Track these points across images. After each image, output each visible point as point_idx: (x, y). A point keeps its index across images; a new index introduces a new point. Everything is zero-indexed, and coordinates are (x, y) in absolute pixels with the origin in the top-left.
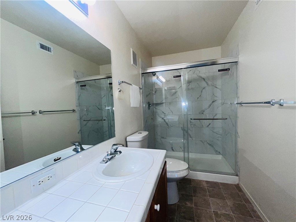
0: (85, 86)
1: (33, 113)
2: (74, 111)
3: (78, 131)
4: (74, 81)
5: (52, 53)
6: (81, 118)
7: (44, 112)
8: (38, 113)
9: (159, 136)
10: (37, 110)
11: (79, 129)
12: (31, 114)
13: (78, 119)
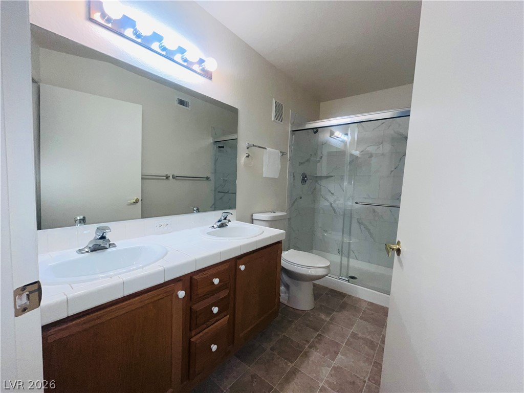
0: (223, 147)
1: (167, 177)
2: (208, 178)
3: (211, 205)
4: (211, 140)
5: (189, 108)
6: (215, 190)
7: (177, 177)
8: (171, 177)
9: (321, 227)
10: (170, 174)
11: (213, 203)
12: (165, 178)
13: (212, 190)
